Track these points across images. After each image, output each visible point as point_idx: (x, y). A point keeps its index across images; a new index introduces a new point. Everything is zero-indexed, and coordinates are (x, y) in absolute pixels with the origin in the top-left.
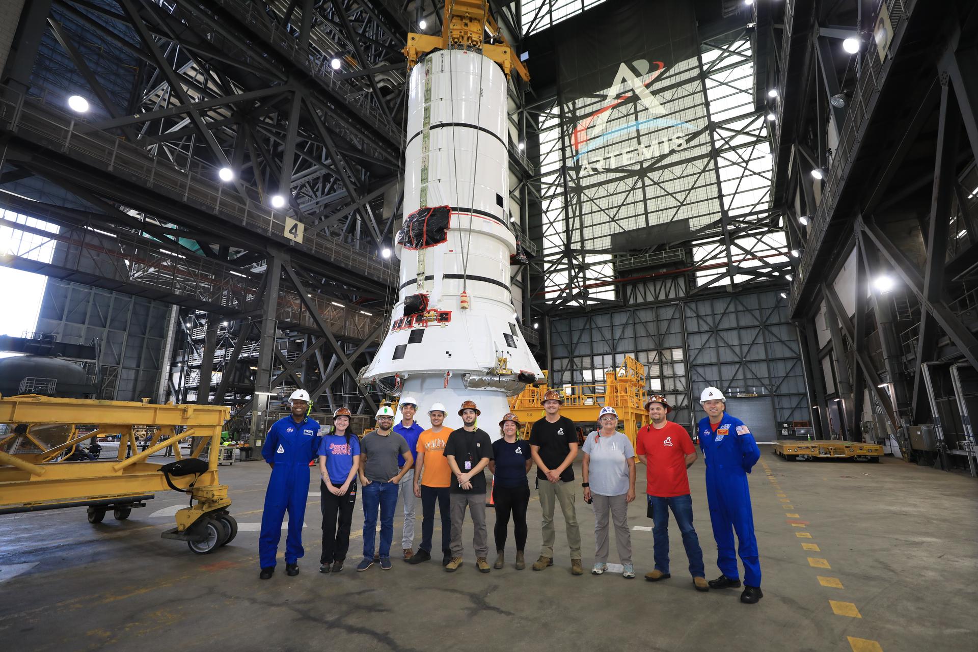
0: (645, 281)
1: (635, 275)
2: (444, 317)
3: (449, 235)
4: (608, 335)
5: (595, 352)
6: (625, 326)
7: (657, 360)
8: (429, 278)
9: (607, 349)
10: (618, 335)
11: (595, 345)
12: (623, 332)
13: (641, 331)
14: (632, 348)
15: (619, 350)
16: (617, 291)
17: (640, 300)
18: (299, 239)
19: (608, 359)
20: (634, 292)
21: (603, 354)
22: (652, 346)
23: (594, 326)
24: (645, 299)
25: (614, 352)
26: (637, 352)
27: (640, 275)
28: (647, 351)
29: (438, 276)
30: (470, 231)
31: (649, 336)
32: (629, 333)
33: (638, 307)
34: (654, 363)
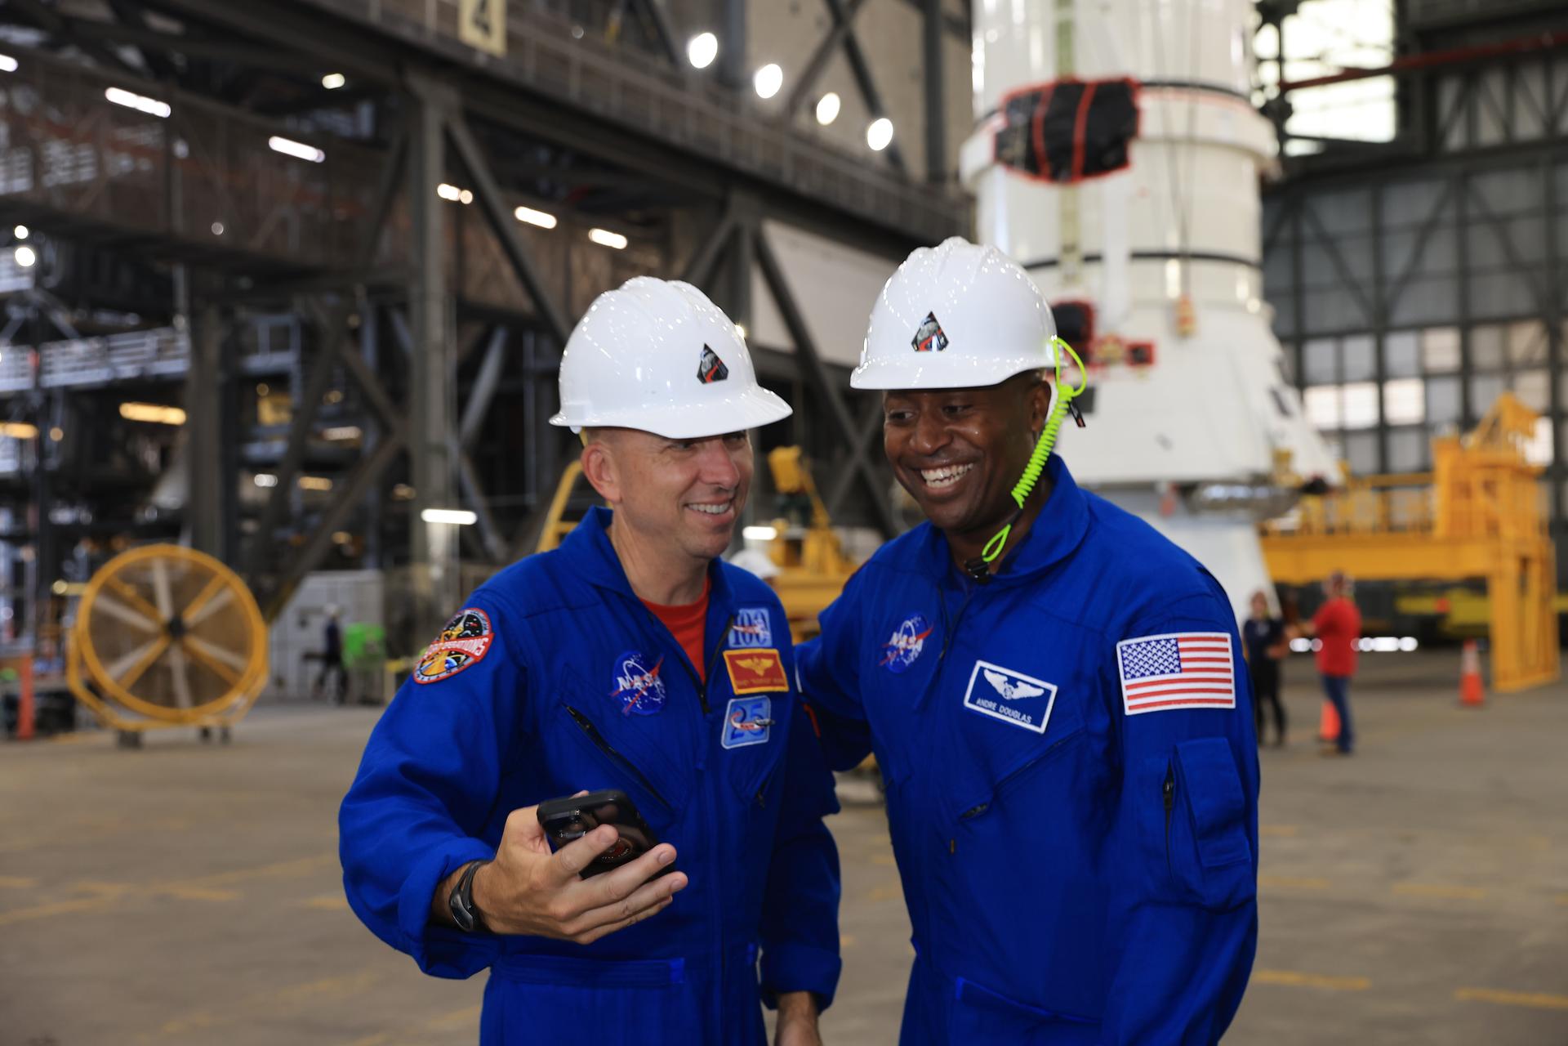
0: (1511, 63)
1: (1478, 41)
2: (1140, 355)
3: (1137, 152)
4: (1359, 264)
5: (1312, 325)
6: (1425, 231)
7: (1541, 352)
8: (1093, 259)
9: (1354, 314)
10: (1398, 261)
11: (1312, 303)
12: (1418, 254)
13: (1486, 249)
14: (1448, 310)
15: (1403, 315)
16: (1403, 100)
17: (1489, 133)
18: (494, 44)
19: (1360, 351)
20: (1466, 102)
21: (1340, 335)
22: (1522, 301)
23: (1307, 230)
24: (1508, 126)
25: (1380, 326)
26: (1466, 325)
27: (1492, 40)
28: (1506, 321)
29: (1116, 255)
30: (1192, 141)
31: (1513, 265)
32: (1440, 255)
33: (1479, 159)
34: (1529, 366)
